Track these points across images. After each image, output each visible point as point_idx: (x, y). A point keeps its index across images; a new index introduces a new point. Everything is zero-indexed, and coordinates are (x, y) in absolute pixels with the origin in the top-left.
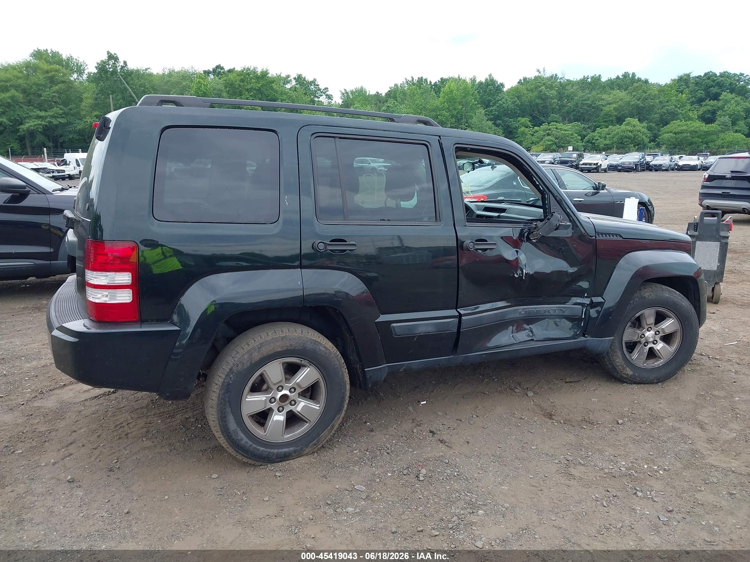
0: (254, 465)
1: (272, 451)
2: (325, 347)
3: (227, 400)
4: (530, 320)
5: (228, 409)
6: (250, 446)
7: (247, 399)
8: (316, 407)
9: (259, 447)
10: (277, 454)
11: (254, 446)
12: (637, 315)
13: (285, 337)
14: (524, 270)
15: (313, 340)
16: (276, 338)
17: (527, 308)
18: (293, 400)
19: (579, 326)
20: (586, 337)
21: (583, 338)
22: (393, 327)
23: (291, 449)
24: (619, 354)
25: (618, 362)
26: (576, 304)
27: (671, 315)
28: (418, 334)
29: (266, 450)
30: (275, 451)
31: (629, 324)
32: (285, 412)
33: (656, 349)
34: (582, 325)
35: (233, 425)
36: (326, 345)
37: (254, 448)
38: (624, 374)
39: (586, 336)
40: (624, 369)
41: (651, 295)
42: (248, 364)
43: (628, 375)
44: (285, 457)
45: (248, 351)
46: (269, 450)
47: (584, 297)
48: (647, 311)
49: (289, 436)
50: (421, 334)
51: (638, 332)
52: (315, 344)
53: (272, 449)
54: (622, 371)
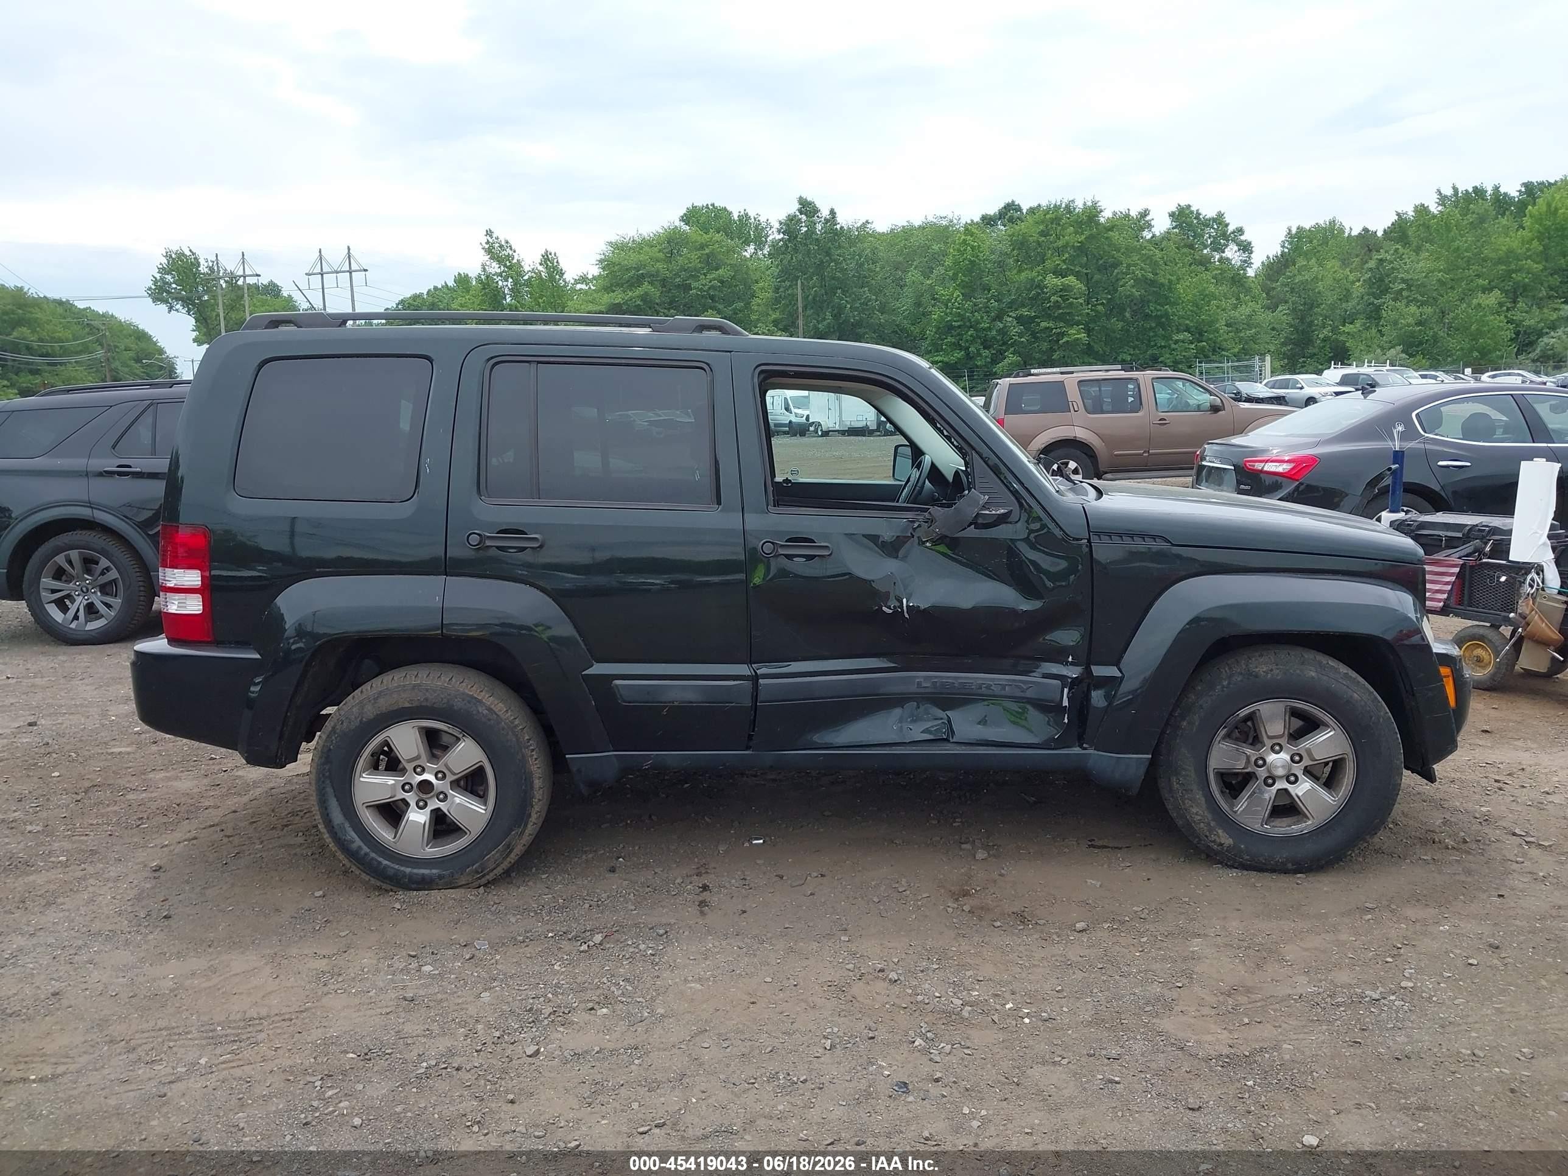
0: (379, 888)
1: (402, 869)
2: (490, 709)
3: (327, 774)
4: (948, 700)
5: (329, 790)
6: (366, 854)
7: (362, 779)
8: (478, 808)
9: (380, 859)
10: (411, 876)
11: (373, 855)
12: (1244, 712)
13: (419, 685)
14: (905, 601)
15: (468, 695)
16: (404, 686)
17: (936, 677)
18: (442, 792)
19: (1059, 723)
20: (1085, 749)
21: (1077, 750)
22: (616, 686)
23: (434, 871)
24: (1199, 796)
25: (1196, 814)
26: (1046, 676)
27: (1328, 720)
28: (670, 702)
29: (392, 865)
30: (408, 870)
31: (1222, 732)
32: (428, 809)
33: (1293, 794)
34: (1066, 721)
35: (337, 817)
36: (492, 706)
37: (373, 859)
38: (1214, 841)
39: (1084, 745)
40: (1211, 830)
41: (1272, 670)
42: (357, 723)
43: (1221, 845)
44: (424, 884)
45: (361, 702)
46: (397, 867)
47: (1066, 664)
48: (1265, 706)
49: (432, 852)
50: (676, 704)
51: (1249, 751)
52: (469, 702)
53: (402, 866)
54: (1208, 834)
